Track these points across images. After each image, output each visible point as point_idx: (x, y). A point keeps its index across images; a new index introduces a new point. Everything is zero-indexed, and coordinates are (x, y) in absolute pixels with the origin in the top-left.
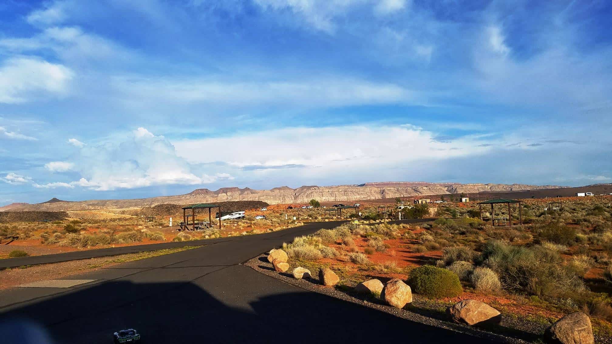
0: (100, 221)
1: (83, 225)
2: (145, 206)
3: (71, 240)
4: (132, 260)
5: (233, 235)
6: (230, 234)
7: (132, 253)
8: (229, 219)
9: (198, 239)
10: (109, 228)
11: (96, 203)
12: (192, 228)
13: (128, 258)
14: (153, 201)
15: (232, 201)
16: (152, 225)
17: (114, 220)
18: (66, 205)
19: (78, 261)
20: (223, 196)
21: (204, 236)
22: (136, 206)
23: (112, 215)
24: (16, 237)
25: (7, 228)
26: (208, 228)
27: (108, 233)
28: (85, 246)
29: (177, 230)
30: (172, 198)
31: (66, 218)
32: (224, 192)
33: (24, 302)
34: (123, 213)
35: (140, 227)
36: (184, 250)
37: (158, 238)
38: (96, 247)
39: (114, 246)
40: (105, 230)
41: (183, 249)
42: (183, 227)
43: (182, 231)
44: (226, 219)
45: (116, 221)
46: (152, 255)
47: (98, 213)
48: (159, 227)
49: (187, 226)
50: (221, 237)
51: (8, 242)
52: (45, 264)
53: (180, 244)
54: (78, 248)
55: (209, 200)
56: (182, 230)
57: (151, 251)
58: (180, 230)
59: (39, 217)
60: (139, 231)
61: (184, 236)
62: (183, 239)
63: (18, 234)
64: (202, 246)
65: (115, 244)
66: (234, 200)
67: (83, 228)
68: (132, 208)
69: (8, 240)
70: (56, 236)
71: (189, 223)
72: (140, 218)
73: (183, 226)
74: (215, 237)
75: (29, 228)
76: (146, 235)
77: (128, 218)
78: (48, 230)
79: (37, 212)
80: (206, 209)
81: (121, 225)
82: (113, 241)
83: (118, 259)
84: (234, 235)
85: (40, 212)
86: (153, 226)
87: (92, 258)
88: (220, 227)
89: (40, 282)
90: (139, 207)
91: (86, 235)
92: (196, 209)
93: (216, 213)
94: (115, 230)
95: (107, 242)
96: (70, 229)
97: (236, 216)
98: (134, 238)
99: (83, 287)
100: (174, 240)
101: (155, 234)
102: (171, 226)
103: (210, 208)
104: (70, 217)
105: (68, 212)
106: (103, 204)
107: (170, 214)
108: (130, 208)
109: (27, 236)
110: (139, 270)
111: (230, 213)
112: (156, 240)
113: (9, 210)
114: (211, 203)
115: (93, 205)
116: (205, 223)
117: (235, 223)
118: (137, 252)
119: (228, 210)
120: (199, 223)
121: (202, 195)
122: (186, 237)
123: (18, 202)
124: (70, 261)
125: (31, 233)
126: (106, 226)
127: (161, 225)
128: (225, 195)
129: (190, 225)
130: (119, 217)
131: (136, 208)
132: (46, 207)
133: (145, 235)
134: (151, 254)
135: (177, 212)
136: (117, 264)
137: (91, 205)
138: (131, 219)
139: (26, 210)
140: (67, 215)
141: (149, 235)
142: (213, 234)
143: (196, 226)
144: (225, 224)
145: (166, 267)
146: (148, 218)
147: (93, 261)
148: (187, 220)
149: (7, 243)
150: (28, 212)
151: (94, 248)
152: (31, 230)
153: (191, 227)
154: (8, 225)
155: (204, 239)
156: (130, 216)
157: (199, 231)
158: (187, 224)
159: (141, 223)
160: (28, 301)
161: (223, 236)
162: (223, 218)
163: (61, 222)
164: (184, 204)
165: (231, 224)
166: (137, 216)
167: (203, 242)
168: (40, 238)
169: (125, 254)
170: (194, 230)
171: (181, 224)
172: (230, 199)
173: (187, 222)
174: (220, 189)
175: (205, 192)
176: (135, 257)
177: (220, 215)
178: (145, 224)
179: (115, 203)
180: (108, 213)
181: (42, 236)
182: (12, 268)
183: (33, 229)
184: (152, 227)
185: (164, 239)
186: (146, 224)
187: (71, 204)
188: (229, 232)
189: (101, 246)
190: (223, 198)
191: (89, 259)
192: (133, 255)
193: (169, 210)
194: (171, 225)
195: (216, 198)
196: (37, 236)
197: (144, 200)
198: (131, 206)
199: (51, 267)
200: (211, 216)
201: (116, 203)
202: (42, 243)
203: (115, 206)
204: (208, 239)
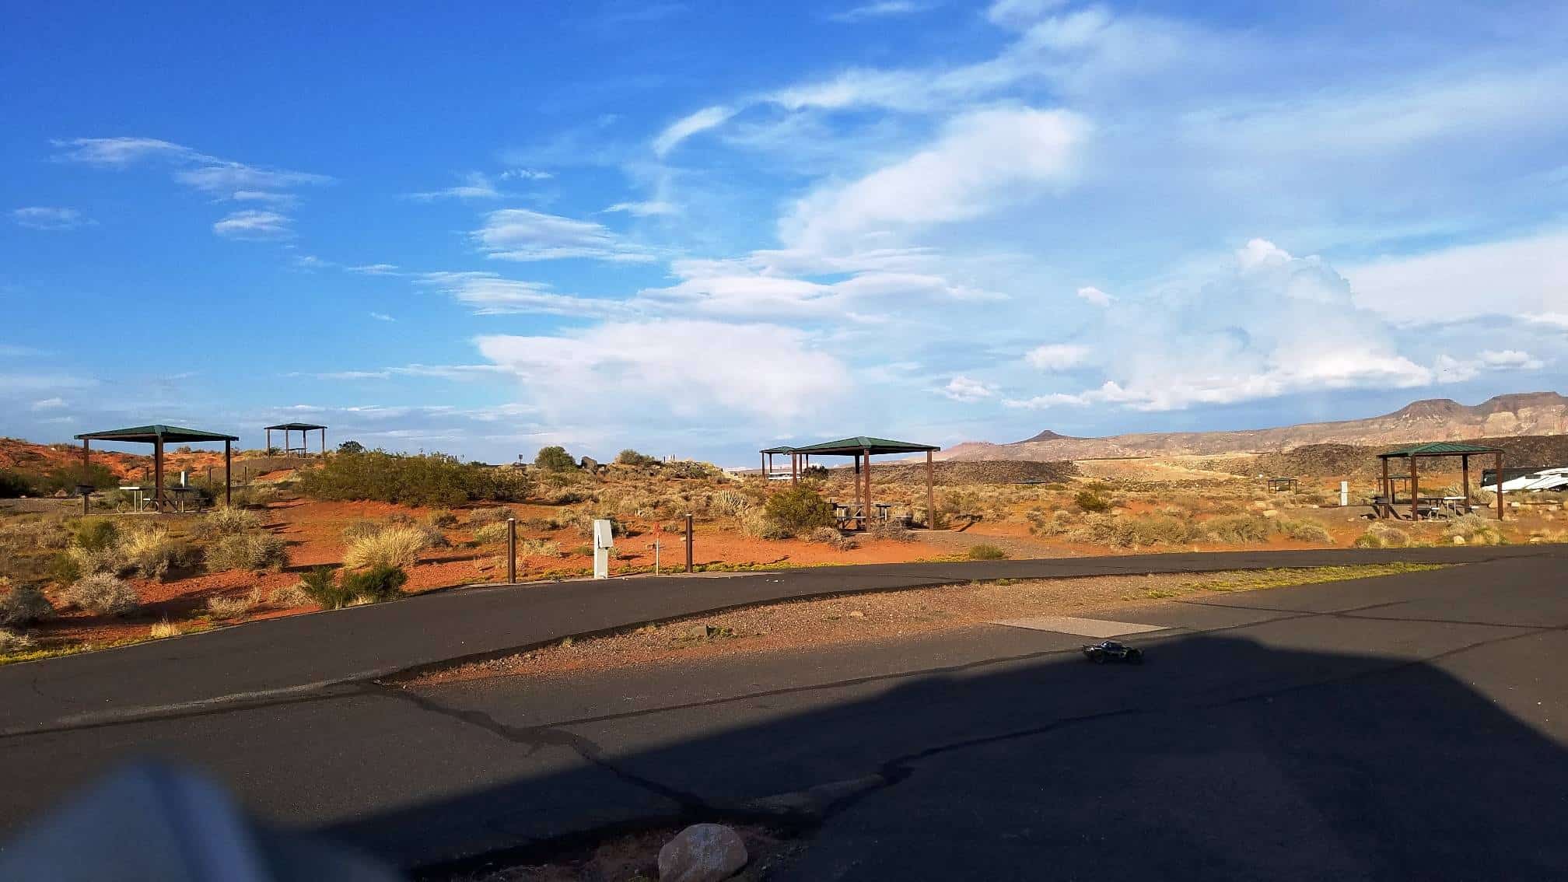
0: (1152, 487)
1: (1116, 493)
2: (1264, 450)
3: (1095, 529)
4: (1250, 588)
5: (1544, 540)
6: (1536, 536)
7: (1249, 570)
8: (1528, 491)
9: (1432, 543)
10: (1178, 504)
11: (1143, 440)
12: (1410, 514)
13: (1240, 581)
14: (1288, 436)
15: (1535, 434)
16: (1291, 500)
17: (1188, 484)
18: (1072, 447)
19: (1119, 578)
20: (1504, 421)
21: (1451, 539)
22: (1241, 448)
23: (1181, 473)
24: (977, 517)
25: (957, 495)
26: (1459, 514)
27: (1180, 515)
28: (1126, 543)
29: (1362, 516)
30: (1340, 426)
31: (1074, 478)
32: (1506, 408)
33: (1019, 658)
34: (1210, 466)
35: (1260, 504)
36: (1391, 572)
37: (1312, 535)
38: (1155, 549)
39: (1196, 550)
40: (1171, 508)
41: (1389, 570)
42: (1382, 509)
43: (1379, 521)
44: (1515, 491)
45: (1193, 488)
46: (1300, 578)
47: (1147, 465)
48: (1311, 506)
49: (1394, 507)
50: (1505, 544)
51: (965, 526)
52: (1048, 578)
53: (1375, 556)
54: (1112, 547)
55: (1457, 432)
56: (1378, 517)
57: (1297, 568)
58: (1371, 517)
59: (1016, 474)
60: (1258, 513)
61: (1388, 535)
62: (1384, 543)
63: (980, 509)
64: (1447, 565)
65: (1199, 544)
66: (1542, 433)
67: (1117, 502)
68: (1231, 455)
69: (963, 522)
70: (1060, 518)
71: (1398, 497)
72: (1254, 482)
73: (1382, 507)
74: (1484, 543)
75: (1001, 497)
76: (1279, 525)
77: (1222, 480)
78: (1040, 503)
79: (1012, 462)
80: (1447, 457)
81: (1209, 498)
82: (1194, 537)
83: (1215, 582)
84: (1550, 539)
85: (1017, 463)
86: (1293, 502)
87: (1150, 575)
88: (1500, 512)
89: (1041, 619)
90: (1249, 451)
91: (1128, 518)
92: (1415, 458)
93: (1481, 471)
94: (1195, 511)
95: (1179, 539)
96: (1087, 503)
97: (1551, 481)
98: (1248, 532)
99: (1141, 640)
100: (1357, 542)
101: (1303, 524)
102: (1346, 504)
103: (1465, 456)
104: (1083, 475)
105: (1076, 463)
106: (1160, 443)
107: (1339, 472)
108: (1228, 453)
109: (998, 515)
110: (1272, 616)
111: (1531, 472)
112: (1308, 541)
113: (956, 457)
114: (1463, 442)
115: (1133, 446)
116: (1448, 500)
117: (1552, 501)
118: (1261, 569)
119: (1521, 462)
120: (1430, 500)
121: (1432, 417)
122: (1392, 537)
123: (973, 440)
124: (1099, 576)
125: (1006, 509)
126: (1171, 499)
127: (1316, 500)
128: (1509, 419)
129: (1400, 503)
130: (1201, 478)
131: (1242, 455)
132: (1030, 451)
133: (1274, 526)
134: (1298, 576)
135: (1356, 467)
136: (1211, 594)
137: (1128, 446)
138: (1229, 482)
139: (989, 458)
140: (1074, 471)
141: (1286, 526)
142: (1478, 532)
143: (1421, 507)
144: (1515, 504)
145: (1345, 614)
146: (1275, 482)
147: (1151, 580)
148: (1393, 489)
149: (962, 527)
150: (993, 463)
151: (1148, 550)
152: (1006, 503)
153: (1406, 510)
154: (958, 489)
155: (1451, 545)
156: (1227, 476)
157: (1430, 521)
158: (1394, 502)
159: (1258, 492)
160: (1024, 657)
161: (1510, 542)
162: (1507, 486)
163: (1063, 484)
164: (1379, 444)
165: (1538, 506)
166: (1245, 475)
167: (1446, 554)
168: (1027, 520)
169: (1231, 571)
170: (1416, 519)
171: (1374, 501)
172: (1526, 428)
173: (1393, 495)
174: (1494, 398)
175: (1446, 407)
176: (1258, 581)
177: (1496, 476)
178: (1272, 497)
179: (1188, 440)
180: (1172, 465)
181: (1031, 517)
182: (982, 581)
183: (1009, 501)
184: (1293, 506)
185: (1330, 538)
186: (1275, 497)
187: (1084, 445)
188: (1530, 528)
189: (1163, 547)
190: (1503, 425)
191: (1141, 575)
192: (1252, 574)
193: (1334, 461)
194: (1344, 502)
195: (1478, 427)
196: (1019, 515)
197: (1264, 433)
198: (1229, 449)
199: (1060, 586)
200: (1470, 480)
201: (1192, 441)
202: (1032, 531)
203: (1187, 450)
204: (1460, 548)
